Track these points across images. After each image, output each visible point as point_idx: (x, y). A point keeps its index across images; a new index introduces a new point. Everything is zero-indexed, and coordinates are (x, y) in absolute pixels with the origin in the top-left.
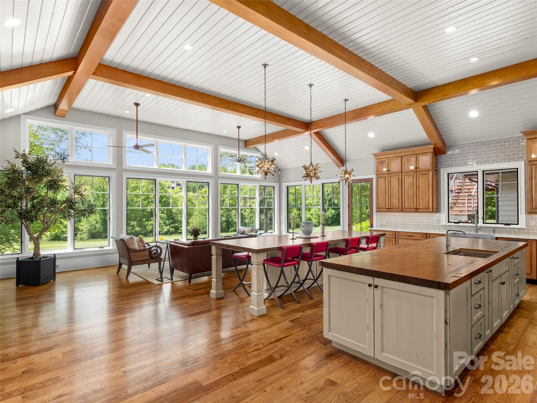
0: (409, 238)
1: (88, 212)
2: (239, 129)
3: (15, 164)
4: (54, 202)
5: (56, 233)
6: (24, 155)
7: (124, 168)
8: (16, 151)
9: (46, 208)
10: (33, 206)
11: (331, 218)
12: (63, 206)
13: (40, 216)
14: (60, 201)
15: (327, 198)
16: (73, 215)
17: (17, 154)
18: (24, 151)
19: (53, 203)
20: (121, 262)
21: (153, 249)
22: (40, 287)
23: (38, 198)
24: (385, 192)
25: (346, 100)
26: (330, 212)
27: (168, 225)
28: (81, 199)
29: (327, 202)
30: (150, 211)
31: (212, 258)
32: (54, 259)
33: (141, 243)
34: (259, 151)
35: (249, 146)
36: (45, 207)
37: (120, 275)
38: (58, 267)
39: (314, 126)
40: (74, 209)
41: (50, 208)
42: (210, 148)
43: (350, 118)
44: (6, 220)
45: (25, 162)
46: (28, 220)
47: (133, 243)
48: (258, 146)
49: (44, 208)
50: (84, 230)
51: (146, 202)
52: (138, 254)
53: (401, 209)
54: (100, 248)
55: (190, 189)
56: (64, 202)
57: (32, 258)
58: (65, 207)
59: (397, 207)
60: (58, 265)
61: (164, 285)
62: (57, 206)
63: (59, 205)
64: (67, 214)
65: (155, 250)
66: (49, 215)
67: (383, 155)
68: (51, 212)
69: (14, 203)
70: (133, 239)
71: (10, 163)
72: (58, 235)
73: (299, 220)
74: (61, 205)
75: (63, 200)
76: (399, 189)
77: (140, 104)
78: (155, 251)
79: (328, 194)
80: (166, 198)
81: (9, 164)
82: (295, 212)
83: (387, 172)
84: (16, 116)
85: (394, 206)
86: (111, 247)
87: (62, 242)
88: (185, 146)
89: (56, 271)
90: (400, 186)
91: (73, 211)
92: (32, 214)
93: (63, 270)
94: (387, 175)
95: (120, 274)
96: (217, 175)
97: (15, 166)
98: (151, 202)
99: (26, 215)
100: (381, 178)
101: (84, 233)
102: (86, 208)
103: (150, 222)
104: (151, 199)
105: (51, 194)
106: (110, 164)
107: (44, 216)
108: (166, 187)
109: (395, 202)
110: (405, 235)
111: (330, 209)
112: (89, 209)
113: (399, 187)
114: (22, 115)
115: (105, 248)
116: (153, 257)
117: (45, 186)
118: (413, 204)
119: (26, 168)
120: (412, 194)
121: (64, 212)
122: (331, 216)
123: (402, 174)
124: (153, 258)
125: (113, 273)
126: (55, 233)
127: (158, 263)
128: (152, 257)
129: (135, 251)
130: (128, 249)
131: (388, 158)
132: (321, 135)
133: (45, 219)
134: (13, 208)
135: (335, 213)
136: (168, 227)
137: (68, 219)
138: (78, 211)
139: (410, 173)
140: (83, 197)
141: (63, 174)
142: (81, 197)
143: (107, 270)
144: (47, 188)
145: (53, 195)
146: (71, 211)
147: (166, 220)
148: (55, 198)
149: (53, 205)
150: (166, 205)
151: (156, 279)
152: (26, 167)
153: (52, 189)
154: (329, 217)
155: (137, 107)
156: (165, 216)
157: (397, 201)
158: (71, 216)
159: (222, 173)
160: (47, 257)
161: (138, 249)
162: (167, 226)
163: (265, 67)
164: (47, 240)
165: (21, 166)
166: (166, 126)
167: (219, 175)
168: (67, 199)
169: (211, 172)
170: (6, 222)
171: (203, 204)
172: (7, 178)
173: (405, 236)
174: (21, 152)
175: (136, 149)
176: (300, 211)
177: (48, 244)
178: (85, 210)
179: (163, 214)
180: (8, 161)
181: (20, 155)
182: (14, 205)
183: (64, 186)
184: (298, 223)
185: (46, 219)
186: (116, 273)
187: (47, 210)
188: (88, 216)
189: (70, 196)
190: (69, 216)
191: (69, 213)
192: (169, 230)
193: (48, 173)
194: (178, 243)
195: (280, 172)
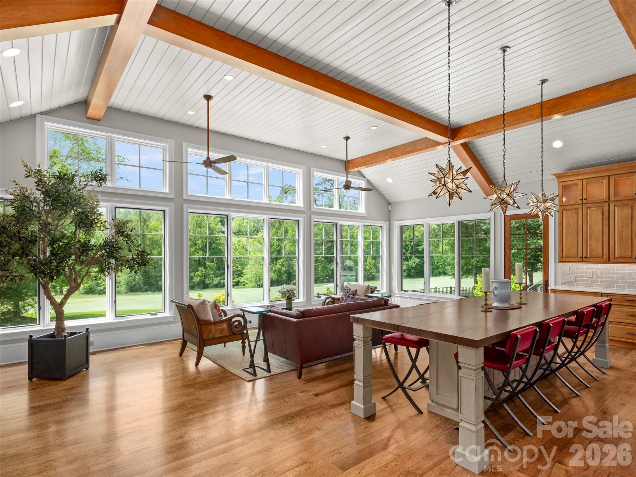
0: (629, 304)
1: (138, 263)
2: (347, 141)
3: (27, 188)
4: (85, 247)
5: (90, 286)
6: (39, 171)
7: (185, 197)
8: (26, 166)
9: (73, 257)
10: (53, 254)
11: (415, 268)
12: (100, 253)
13: (64, 270)
14: (96, 246)
15: (409, 243)
16: (113, 266)
17: (28, 171)
18: (39, 166)
19: (84, 249)
20: (185, 340)
21: (234, 320)
22: (65, 383)
23: (61, 241)
24: (577, 232)
25: (543, 81)
26: (413, 261)
27: (219, 276)
28: (127, 243)
29: (410, 249)
30: (197, 259)
31: (354, 345)
32: (87, 336)
33: (215, 311)
34: (364, 177)
35: (352, 169)
36: (72, 255)
37: (184, 358)
38: (93, 345)
39: (466, 132)
40: (116, 259)
41: (79, 257)
42: (301, 170)
43: (535, 114)
44: (12, 276)
45: (40, 183)
46: (45, 275)
47: (205, 312)
48: (362, 169)
49: (70, 257)
50: (121, 282)
51: (193, 249)
52: (214, 328)
53: (608, 259)
54: (152, 314)
55: (243, 233)
56: (103, 247)
57: (52, 336)
58: (102, 255)
59: (600, 254)
60: (93, 342)
61: (257, 381)
62: (91, 253)
63: (94, 252)
64: (105, 266)
65: (236, 321)
66: (78, 268)
67: (574, 175)
68: (82, 262)
69: (23, 248)
70: (206, 305)
71: (18, 186)
72: (92, 288)
73: (375, 270)
74: (97, 253)
75: (100, 245)
76: (605, 227)
77: (213, 97)
78: (237, 323)
79: (411, 239)
80: (215, 244)
81: (17, 188)
82: (370, 261)
83: (580, 202)
84: (29, 116)
85: (594, 253)
86: (167, 314)
87: (97, 295)
88: (268, 168)
89: (90, 351)
90: (606, 223)
91: (113, 261)
92: (50, 266)
93: (100, 349)
94: (581, 206)
95: (184, 356)
96: (310, 210)
97: (27, 191)
98: (199, 249)
99: (42, 267)
100: (570, 211)
101: (122, 285)
102: (135, 257)
103: (197, 273)
104: (199, 246)
105: (81, 235)
106: (165, 191)
107: (70, 270)
108: (216, 231)
109: (596, 248)
110: (620, 299)
111: (413, 257)
112: (139, 258)
113: (603, 225)
114: (38, 116)
115: (159, 315)
116: (235, 332)
117: (72, 222)
118: (630, 250)
119: (43, 193)
120: (630, 235)
121: (102, 262)
122: (414, 266)
123: (609, 204)
124: (235, 334)
125: (173, 356)
126: (88, 285)
127: (241, 341)
128: (232, 331)
129: (208, 323)
130: (198, 320)
131: (582, 179)
132: (470, 148)
133: (72, 274)
134: (21, 257)
135: (420, 262)
136: (219, 278)
137: (107, 274)
138: (122, 261)
139: (626, 203)
140: (130, 239)
141: (99, 205)
142: (127, 239)
143: (164, 349)
144: (75, 225)
145: (84, 236)
146: (112, 261)
147: (216, 271)
148: (87, 241)
149: (83, 252)
150: (217, 253)
151: (243, 369)
152: (42, 191)
153: (84, 227)
154: (412, 267)
155: (208, 101)
156: (215, 265)
157: (601, 247)
158: (112, 270)
159: (315, 207)
160: (76, 333)
161: (212, 319)
162: (217, 277)
163: (449, 5)
164: (80, 293)
165: (34, 190)
166: (241, 138)
167: (313, 210)
168: (105, 242)
169: (302, 205)
170: (12, 280)
171: (260, 251)
172: (12, 207)
173: (622, 302)
174: (35, 168)
175: (206, 166)
176: (376, 260)
177: (81, 298)
178: (133, 259)
179: (212, 264)
180: (15, 182)
181: (33, 172)
182: (23, 252)
183: (102, 221)
184: (374, 274)
185: (74, 275)
186: (177, 355)
187: (75, 260)
188: (137, 269)
189: (111, 238)
190: (108, 268)
191: (108, 264)
192: (220, 282)
193: (77, 202)
194: (277, 313)
195: (390, 206)
